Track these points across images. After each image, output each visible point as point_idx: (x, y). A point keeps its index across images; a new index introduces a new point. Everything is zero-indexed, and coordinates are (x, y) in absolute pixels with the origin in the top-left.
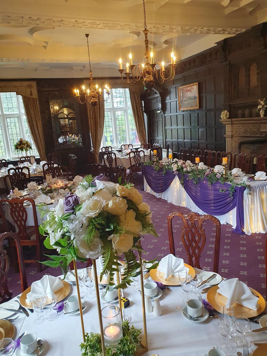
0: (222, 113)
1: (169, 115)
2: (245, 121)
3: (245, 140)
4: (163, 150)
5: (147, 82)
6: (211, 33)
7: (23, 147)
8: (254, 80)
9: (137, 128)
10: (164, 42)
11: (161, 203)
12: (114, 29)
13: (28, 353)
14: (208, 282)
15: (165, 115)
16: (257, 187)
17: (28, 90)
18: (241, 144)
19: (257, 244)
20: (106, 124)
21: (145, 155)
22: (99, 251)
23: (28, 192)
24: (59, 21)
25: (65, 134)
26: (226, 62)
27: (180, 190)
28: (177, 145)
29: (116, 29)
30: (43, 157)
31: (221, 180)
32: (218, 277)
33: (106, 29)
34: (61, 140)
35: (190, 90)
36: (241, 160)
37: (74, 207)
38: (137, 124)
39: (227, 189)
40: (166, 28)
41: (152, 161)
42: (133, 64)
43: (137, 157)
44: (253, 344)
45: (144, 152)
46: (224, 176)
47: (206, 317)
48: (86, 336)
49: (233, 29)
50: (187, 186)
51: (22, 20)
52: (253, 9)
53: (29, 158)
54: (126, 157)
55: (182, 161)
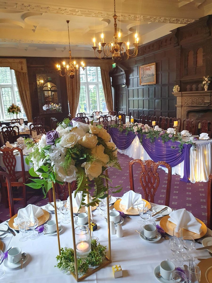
0: (174, 87)
1: (132, 89)
2: (193, 93)
3: (192, 109)
4: (126, 116)
5: (115, 58)
6: (167, 22)
7: (14, 111)
8: (200, 62)
9: (106, 98)
10: (129, 29)
11: (124, 158)
12: (90, 16)
13: (13, 262)
14: (161, 213)
15: (129, 89)
16: (201, 145)
17: (20, 66)
18: (189, 112)
19: (200, 190)
20: (81, 95)
21: (112, 120)
22: (74, 176)
23: (17, 145)
24: (45, 8)
25: (48, 103)
26: (178, 46)
27: (139, 147)
28: (138, 113)
29: (91, 16)
30: (30, 120)
31: (172, 139)
32: (169, 209)
33: (83, 16)
34: (45, 108)
35: (149, 69)
36: (189, 125)
37: (55, 140)
38: (106, 95)
39: (177, 146)
40: (131, 16)
41: (118, 124)
42: (104, 42)
43: (105, 121)
44: (197, 259)
45: (111, 117)
46: (175, 136)
47: (159, 238)
48: (62, 250)
49: (185, 20)
50: (145, 144)
51: (16, 6)
52: (201, 4)
53: (19, 121)
54: (97, 121)
55: (141, 124)
